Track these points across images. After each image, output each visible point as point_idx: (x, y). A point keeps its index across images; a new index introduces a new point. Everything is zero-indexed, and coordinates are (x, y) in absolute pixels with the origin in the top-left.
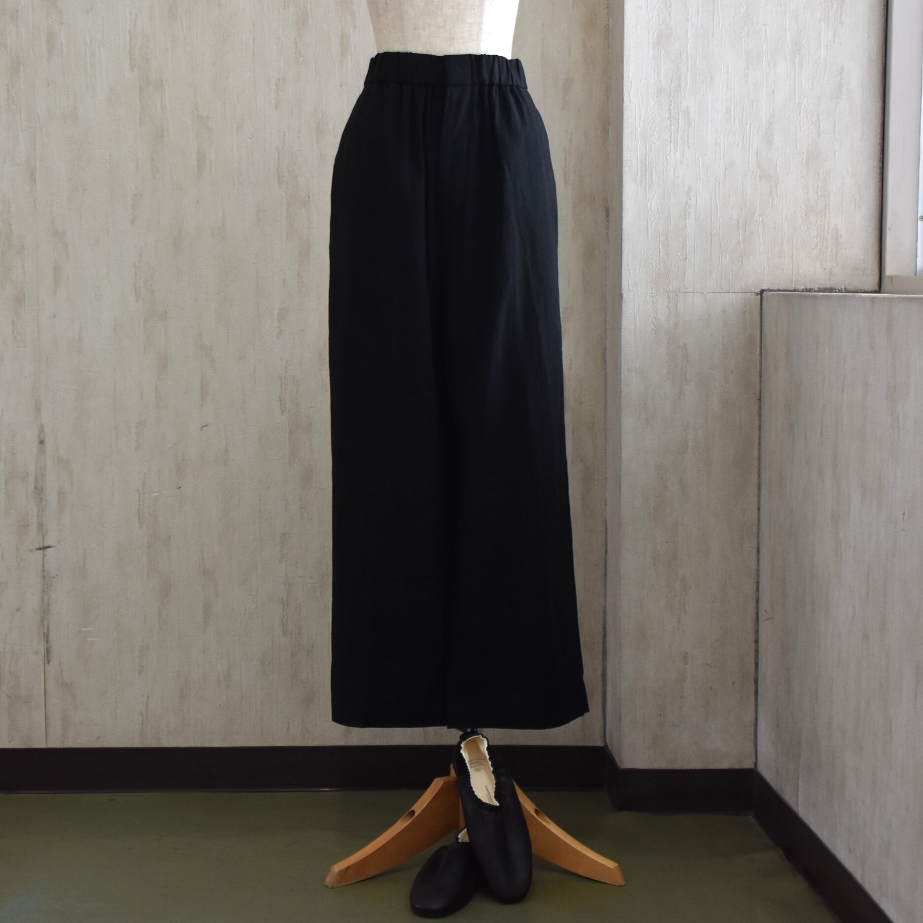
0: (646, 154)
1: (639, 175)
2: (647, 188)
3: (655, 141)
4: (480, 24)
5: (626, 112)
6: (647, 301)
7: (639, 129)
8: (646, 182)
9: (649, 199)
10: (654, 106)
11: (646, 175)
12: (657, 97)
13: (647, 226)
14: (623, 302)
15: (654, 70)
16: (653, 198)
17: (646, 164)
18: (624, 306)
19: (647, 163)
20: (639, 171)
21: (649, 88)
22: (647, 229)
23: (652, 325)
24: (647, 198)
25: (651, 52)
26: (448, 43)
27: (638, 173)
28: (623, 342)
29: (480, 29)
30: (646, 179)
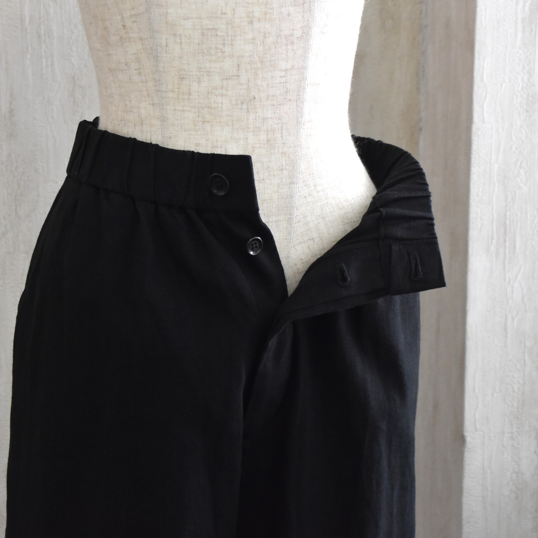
0: (506, 206)
1: (494, 241)
2: (507, 262)
3: (521, 185)
4: (302, 69)
5: (476, 138)
6: (503, 446)
7: (496, 166)
8: (505, 253)
9: (509, 281)
10: (521, 127)
11: (505, 241)
12: (527, 111)
13: (506, 325)
14: (466, 449)
15: (523, 66)
16: (516, 277)
17: (505, 223)
18: (468, 456)
19: (508, 222)
20: (495, 236)
21: (515, 97)
22: (506, 329)
23: (511, 483)
24: (507, 280)
25: (520, 35)
26: (245, 106)
27: (492, 239)
28: (465, 514)
29: (303, 79)
30: (505, 248)
